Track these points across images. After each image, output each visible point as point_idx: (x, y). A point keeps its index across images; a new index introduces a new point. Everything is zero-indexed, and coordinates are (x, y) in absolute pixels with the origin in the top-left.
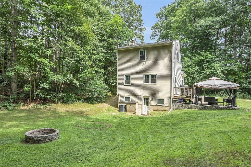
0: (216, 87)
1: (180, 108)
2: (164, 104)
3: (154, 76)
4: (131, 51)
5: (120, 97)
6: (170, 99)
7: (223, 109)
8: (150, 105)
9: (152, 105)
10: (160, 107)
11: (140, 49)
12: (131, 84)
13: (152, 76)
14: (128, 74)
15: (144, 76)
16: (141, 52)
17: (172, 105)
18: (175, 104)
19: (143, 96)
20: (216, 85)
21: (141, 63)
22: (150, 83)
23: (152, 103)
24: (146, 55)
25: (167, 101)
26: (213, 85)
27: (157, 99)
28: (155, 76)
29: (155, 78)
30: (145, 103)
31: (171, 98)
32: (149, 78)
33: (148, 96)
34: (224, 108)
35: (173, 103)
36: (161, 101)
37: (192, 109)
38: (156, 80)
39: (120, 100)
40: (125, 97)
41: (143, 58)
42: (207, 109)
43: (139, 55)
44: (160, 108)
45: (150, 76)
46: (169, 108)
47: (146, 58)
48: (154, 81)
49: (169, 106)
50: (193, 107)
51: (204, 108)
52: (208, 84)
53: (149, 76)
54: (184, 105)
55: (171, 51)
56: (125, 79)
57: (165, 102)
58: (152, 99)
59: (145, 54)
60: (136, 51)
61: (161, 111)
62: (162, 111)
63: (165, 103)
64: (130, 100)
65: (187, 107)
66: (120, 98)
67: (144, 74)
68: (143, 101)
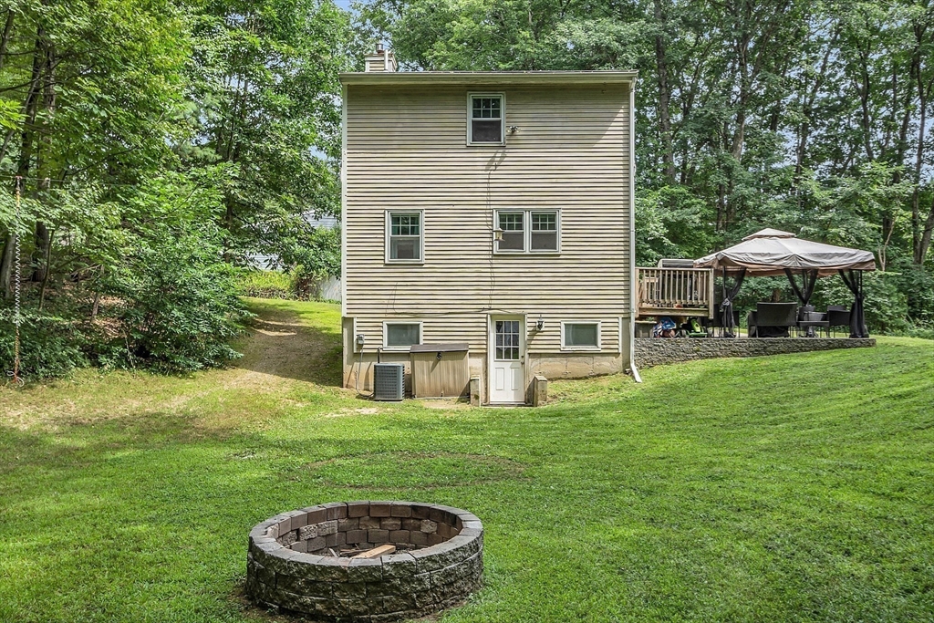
0: (799, 265)
1: (668, 359)
2: (599, 345)
3: (545, 220)
4: (423, 95)
5: (355, 324)
6: (627, 319)
7: (831, 348)
8: (527, 356)
9: (540, 355)
10: (576, 359)
11: (471, 88)
12: (423, 258)
13: (535, 217)
14: (405, 208)
15: (496, 216)
16: (477, 103)
17: (632, 349)
18: (648, 340)
19: (491, 315)
20: (798, 258)
21: (481, 156)
22: (528, 253)
23: (540, 344)
24: (503, 118)
25: (611, 330)
26: (790, 258)
27: (563, 327)
28: (552, 218)
29: (553, 227)
30: (499, 351)
31: (627, 316)
32: (520, 227)
33: (518, 315)
34: (836, 345)
35: (639, 340)
36: (583, 334)
37: (718, 356)
38: (555, 234)
39: (360, 338)
40: (388, 325)
41: (486, 131)
42: (775, 353)
43: (470, 118)
44: (577, 366)
45: (527, 219)
46: (621, 363)
47: (505, 132)
48: (545, 240)
49: (620, 351)
50: (723, 347)
51: (765, 348)
52: (769, 254)
53: (520, 218)
54: (685, 343)
55: (622, 111)
56: (389, 234)
57: (600, 338)
58: (540, 326)
59: (497, 114)
60: (455, 95)
61: (580, 378)
62: (586, 378)
63: (600, 342)
64: (422, 338)
65: (698, 351)
66: (355, 329)
67: (497, 210)
68: (493, 335)
